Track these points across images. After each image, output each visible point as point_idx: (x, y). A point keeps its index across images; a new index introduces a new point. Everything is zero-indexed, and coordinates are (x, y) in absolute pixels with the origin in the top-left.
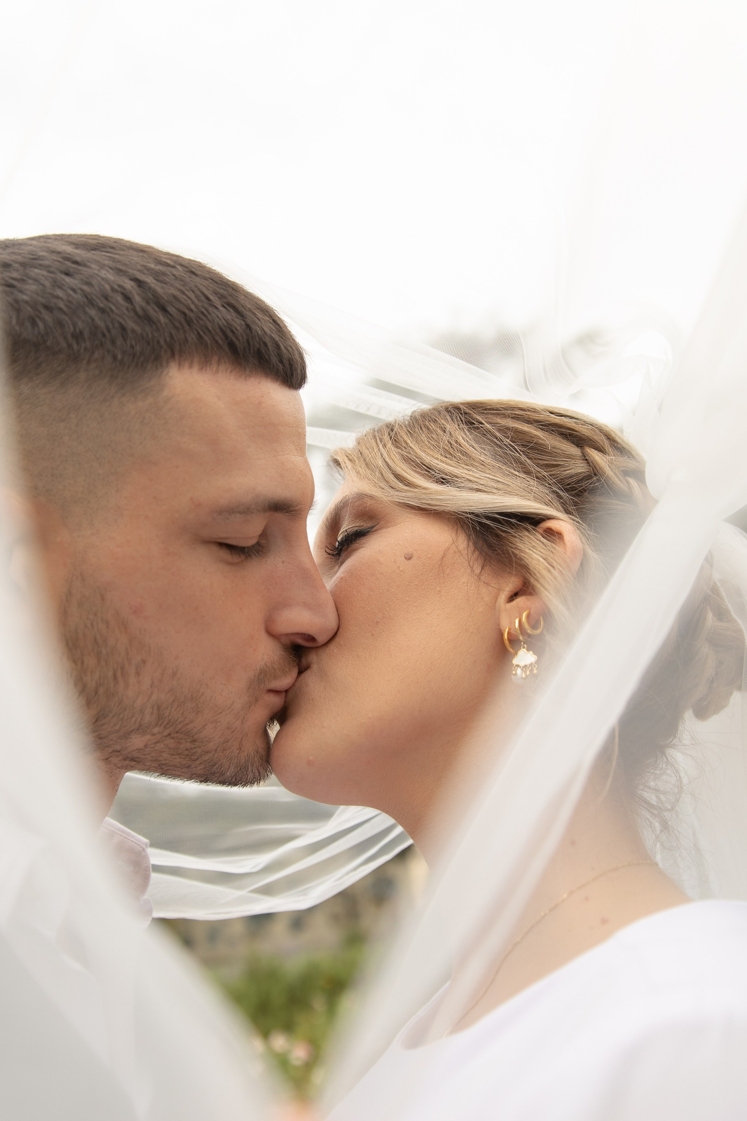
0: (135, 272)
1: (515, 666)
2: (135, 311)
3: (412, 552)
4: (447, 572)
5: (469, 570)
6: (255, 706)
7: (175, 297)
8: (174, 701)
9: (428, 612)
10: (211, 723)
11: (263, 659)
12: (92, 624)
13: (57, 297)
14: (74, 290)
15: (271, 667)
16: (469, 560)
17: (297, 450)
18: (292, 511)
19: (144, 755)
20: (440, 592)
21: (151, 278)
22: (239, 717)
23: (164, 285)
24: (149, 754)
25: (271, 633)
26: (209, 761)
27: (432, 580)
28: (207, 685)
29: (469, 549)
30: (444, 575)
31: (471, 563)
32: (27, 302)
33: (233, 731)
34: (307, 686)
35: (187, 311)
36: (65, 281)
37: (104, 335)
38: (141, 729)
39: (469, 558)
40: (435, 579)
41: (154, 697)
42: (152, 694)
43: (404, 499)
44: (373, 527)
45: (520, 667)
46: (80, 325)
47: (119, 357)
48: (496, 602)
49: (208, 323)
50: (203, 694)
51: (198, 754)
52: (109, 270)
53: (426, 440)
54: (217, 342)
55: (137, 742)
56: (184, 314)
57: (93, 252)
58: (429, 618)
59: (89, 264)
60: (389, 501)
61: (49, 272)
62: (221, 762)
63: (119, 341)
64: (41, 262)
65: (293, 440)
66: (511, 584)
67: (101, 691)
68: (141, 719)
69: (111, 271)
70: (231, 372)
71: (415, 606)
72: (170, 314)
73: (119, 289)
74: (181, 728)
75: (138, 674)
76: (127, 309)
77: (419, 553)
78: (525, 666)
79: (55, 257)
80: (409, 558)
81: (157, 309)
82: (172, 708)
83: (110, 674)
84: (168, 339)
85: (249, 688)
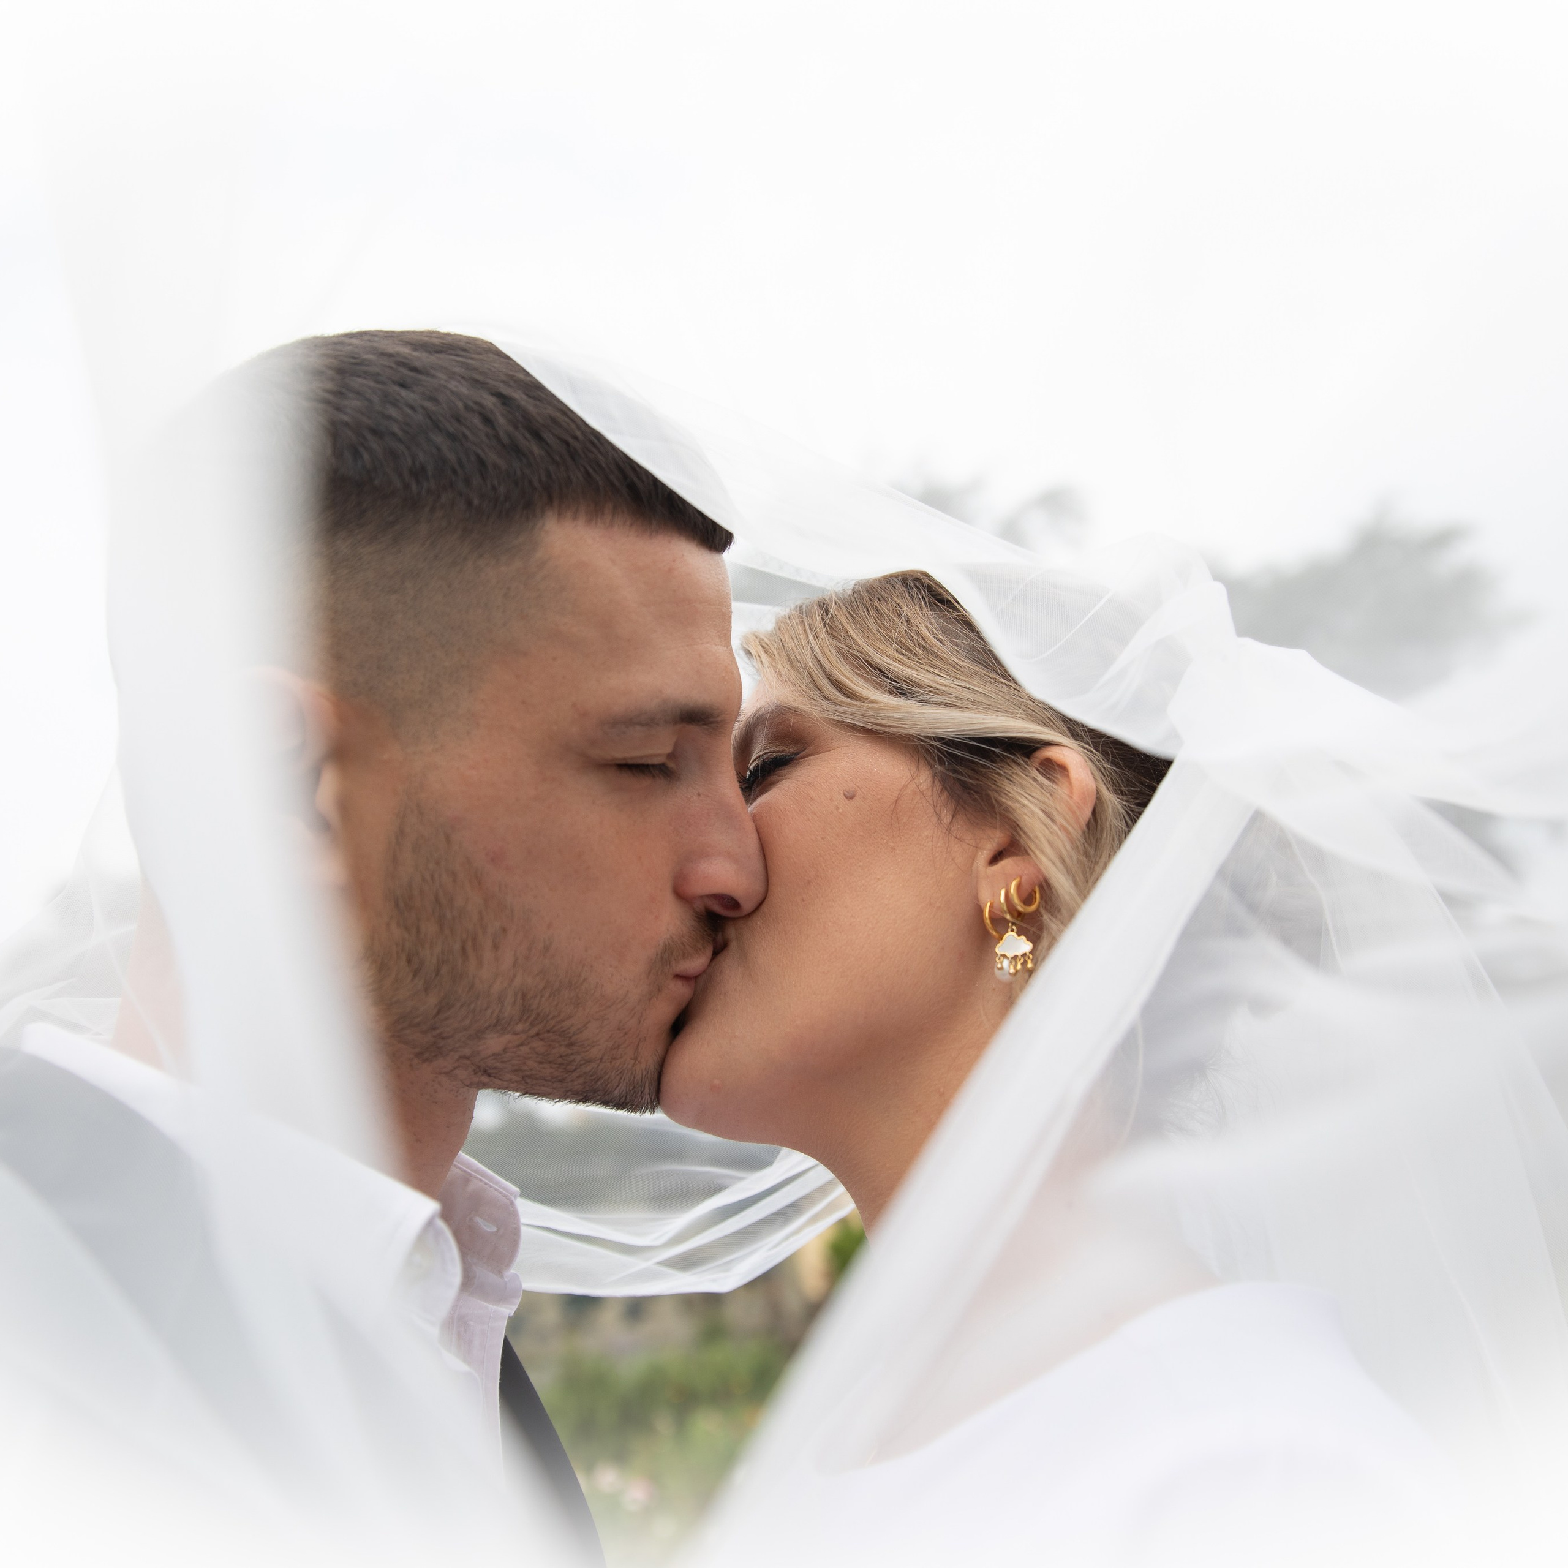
0: (497, 384)
1: (999, 955)
2: (497, 438)
3: (853, 789)
4: (904, 821)
5: (934, 819)
6: (657, 998)
7: (554, 420)
8: (545, 988)
9: (878, 877)
10: (597, 1020)
11: (668, 930)
12: (432, 877)
13: (389, 418)
14: (412, 408)
15: (679, 943)
16: (935, 804)
17: (720, 637)
18: (712, 723)
19: (502, 1062)
20: (894, 849)
21: (520, 392)
22: (635, 1013)
23: (538, 403)
24: (509, 1061)
25: (680, 895)
26: (591, 1073)
27: (883, 831)
28: (592, 966)
29: (935, 788)
30: (900, 825)
31: (938, 809)
32: (346, 424)
33: (626, 1033)
34: (721, 972)
35: (570, 440)
36: (399, 395)
37: (455, 472)
38: (499, 1025)
39: (935, 801)
40: (886, 831)
41: (518, 981)
42: (515, 976)
43: (843, 715)
44: (798, 753)
45: (1008, 958)
46: (421, 457)
47: (476, 502)
48: (972, 864)
49: (600, 457)
50: (585, 980)
51: (576, 1064)
52: (462, 380)
53: (875, 628)
54: (612, 484)
55: (494, 1043)
56: (567, 443)
57: (438, 355)
58: (880, 886)
59: (432, 372)
60: (820, 718)
61: (378, 382)
62: (607, 1076)
63: (476, 481)
64: (366, 368)
65: (714, 623)
66: (994, 840)
67: (444, 970)
68: (500, 1011)
69: (464, 383)
70: (631, 525)
71: (860, 866)
72: (547, 444)
73: (476, 407)
74: (554, 1026)
75: (496, 947)
76: (487, 435)
77: (863, 791)
78: (1015, 957)
79: (386, 362)
80: (850, 797)
81: (527, 435)
82: (542, 997)
83: (457, 946)
84: (544, 479)
85: (649, 973)
